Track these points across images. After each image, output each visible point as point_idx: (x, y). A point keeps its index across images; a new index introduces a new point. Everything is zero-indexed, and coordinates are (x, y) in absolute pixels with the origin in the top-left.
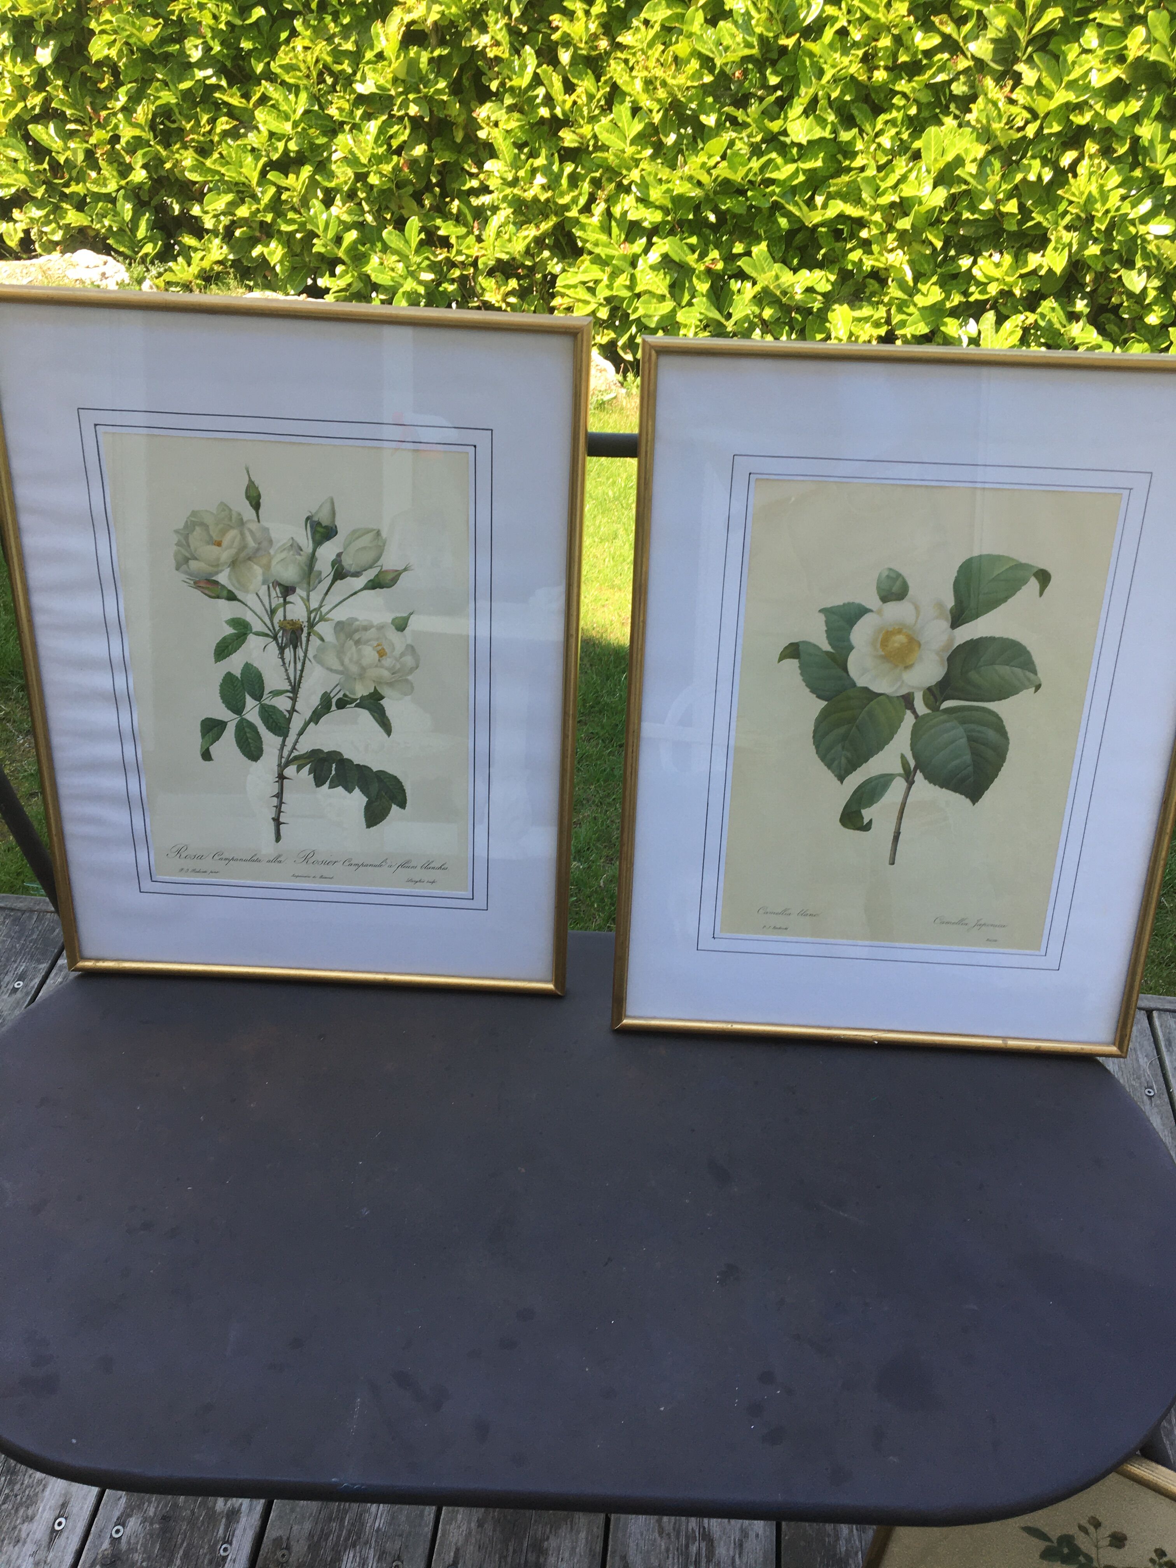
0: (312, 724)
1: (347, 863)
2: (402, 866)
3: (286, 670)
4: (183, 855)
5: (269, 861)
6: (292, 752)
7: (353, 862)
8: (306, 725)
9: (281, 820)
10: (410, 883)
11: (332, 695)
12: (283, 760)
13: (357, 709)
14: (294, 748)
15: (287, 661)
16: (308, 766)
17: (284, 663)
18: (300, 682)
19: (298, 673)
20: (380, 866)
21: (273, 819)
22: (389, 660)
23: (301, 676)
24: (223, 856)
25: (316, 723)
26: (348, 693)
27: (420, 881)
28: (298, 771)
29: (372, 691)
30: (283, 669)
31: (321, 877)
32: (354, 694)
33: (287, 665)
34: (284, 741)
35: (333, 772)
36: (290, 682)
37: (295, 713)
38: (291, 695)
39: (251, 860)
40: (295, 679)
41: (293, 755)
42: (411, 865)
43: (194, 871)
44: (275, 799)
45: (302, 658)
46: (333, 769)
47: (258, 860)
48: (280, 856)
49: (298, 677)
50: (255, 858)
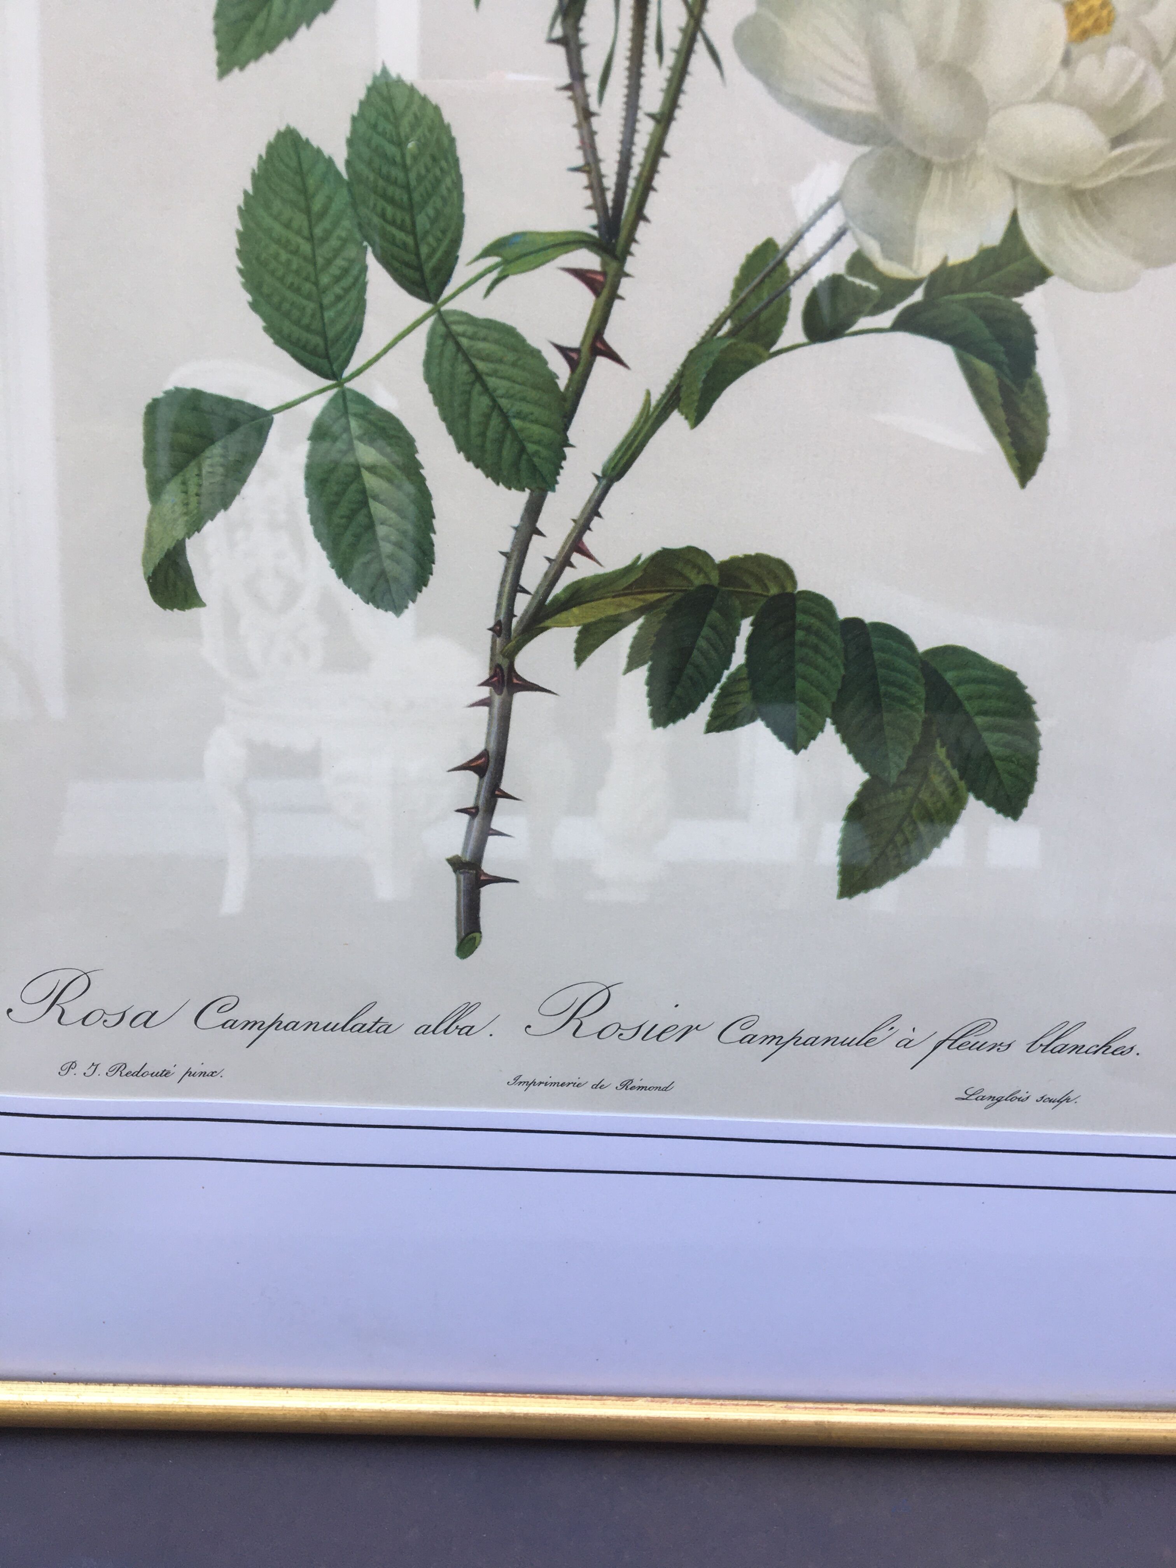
0: (676, 420)
1: (735, 1033)
2: (953, 1042)
3: (586, 114)
4: (74, 1012)
5: (424, 1030)
6: (565, 562)
7: (761, 1030)
8: (649, 423)
9: (489, 867)
10: (973, 1104)
11: (794, 262)
12: (522, 603)
13: (903, 338)
14: (576, 545)
15: (592, 63)
16: (627, 635)
17: (578, 75)
18: (646, 186)
19: (646, 128)
20: (866, 1041)
21: (456, 864)
22: (1117, 56)
23: (657, 152)
24: (240, 1014)
25: (697, 417)
26: (874, 251)
27: (1012, 1098)
28: (582, 651)
29: (994, 236)
30: (569, 112)
31: (626, 1085)
32: (906, 260)
33: (592, 85)
34: (533, 510)
35: (739, 658)
36: (596, 186)
37: (602, 363)
38: (589, 260)
39: (352, 1025)
40: (625, 165)
41: (568, 577)
42: (991, 1038)
43: (120, 1069)
44: (472, 778)
45: (673, 40)
46: (741, 643)
47: (381, 1027)
48: (469, 1008)
49: (639, 157)
50: (368, 1019)
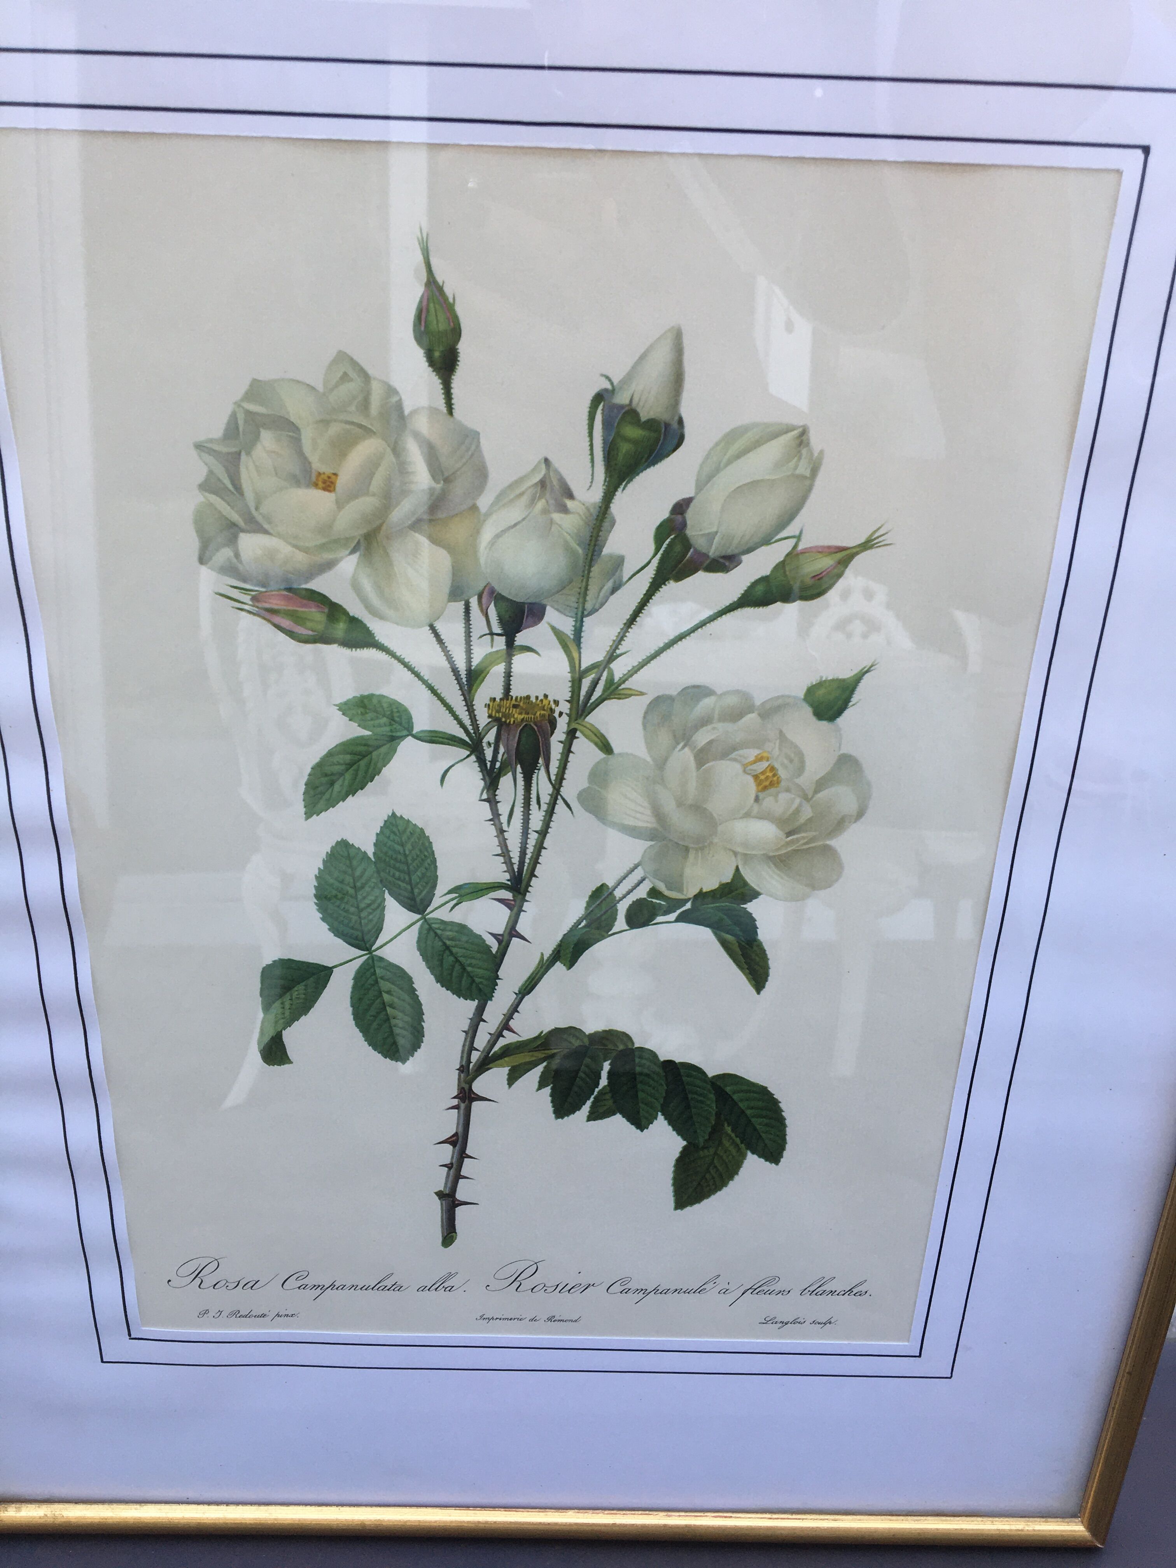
0: (559, 966)
1: (617, 1288)
2: (753, 1290)
3: (501, 832)
4: (209, 1281)
5: (423, 1289)
6: (500, 1035)
7: (633, 1286)
8: (544, 967)
9: (460, 1196)
10: (770, 1326)
11: (618, 893)
12: (475, 1056)
13: (681, 925)
14: (505, 1026)
15: (504, 809)
17: (496, 815)
18: (535, 861)
19: (533, 838)
20: (700, 1290)
21: (440, 1195)
22: (784, 797)
23: (540, 847)
24: (310, 1281)
25: (571, 964)
26: (662, 887)
27: (794, 1322)
28: (512, 1079)
29: (727, 878)
30: (493, 831)
31: (550, 1319)
32: (680, 890)
33: (504, 819)
34: (480, 1010)
35: (604, 1082)
36: (508, 862)
37: (515, 940)
38: (507, 895)
39: (378, 1287)
40: (523, 853)
41: (501, 1042)
42: (778, 1287)
43: (236, 1314)
44: (449, 1148)
45: (545, 799)
46: (604, 1074)
47: (397, 1287)
48: (450, 1276)
49: (530, 849)
50: (389, 1283)
